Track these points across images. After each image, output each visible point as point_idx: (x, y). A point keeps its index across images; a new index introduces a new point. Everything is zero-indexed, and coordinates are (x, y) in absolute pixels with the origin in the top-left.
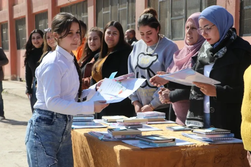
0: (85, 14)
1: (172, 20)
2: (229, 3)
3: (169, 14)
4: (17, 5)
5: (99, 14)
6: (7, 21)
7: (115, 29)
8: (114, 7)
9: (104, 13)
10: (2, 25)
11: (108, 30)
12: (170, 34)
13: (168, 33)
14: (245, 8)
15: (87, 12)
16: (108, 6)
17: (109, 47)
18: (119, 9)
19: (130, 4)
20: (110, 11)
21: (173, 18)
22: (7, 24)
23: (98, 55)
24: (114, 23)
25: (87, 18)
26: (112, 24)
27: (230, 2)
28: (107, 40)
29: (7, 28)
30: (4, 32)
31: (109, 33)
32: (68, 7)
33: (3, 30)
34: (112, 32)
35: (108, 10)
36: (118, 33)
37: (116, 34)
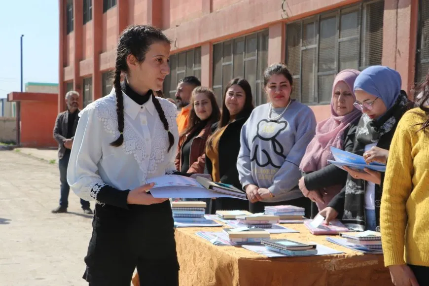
0: (197, 65)
1: (318, 76)
2: (400, 55)
3: (314, 67)
4: (105, 53)
5: (217, 66)
6: (91, 75)
7: (240, 89)
8: (237, 56)
9: (223, 64)
10: (84, 80)
11: (230, 90)
12: (316, 95)
13: (313, 94)
14: (423, 61)
15: (200, 62)
16: (229, 55)
17: (231, 114)
18: (244, 60)
19: (261, 53)
20: (232, 62)
21: (320, 73)
22: (91, 78)
23: (216, 125)
24: (239, 81)
25: (200, 71)
26: (235, 82)
27: (401, 53)
28: (229, 103)
29: (91, 84)
30: (87, 90)
31: (231, 94)
32: (174, 55)
33: (86, 86)
34: (235, 93)
35: (230, 61)
36: (243, 94)
37: (241, 96)
